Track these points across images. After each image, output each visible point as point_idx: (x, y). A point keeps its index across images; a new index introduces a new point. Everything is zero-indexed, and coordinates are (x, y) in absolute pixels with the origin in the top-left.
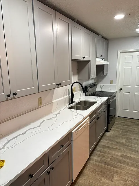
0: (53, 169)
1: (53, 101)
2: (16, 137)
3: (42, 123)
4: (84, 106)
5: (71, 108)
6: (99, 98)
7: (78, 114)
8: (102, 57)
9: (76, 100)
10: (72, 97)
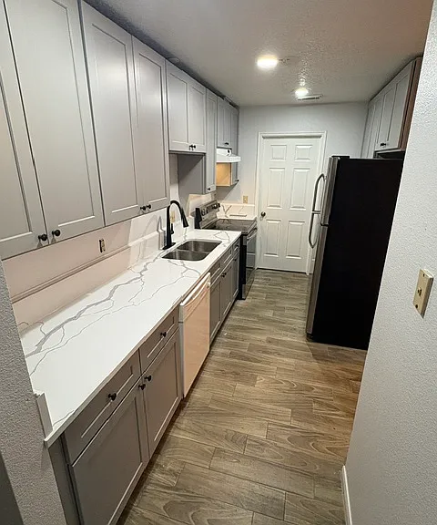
0: (149, 378)
1: (130, 245)
2: (62, 325)
3: (112, 292)
4: (195, 251)
5: (169, 256)
6: (224, 232)
7: (188, 269)
8: (228, 146)
9: (178, 239)
10: (170, 232)
